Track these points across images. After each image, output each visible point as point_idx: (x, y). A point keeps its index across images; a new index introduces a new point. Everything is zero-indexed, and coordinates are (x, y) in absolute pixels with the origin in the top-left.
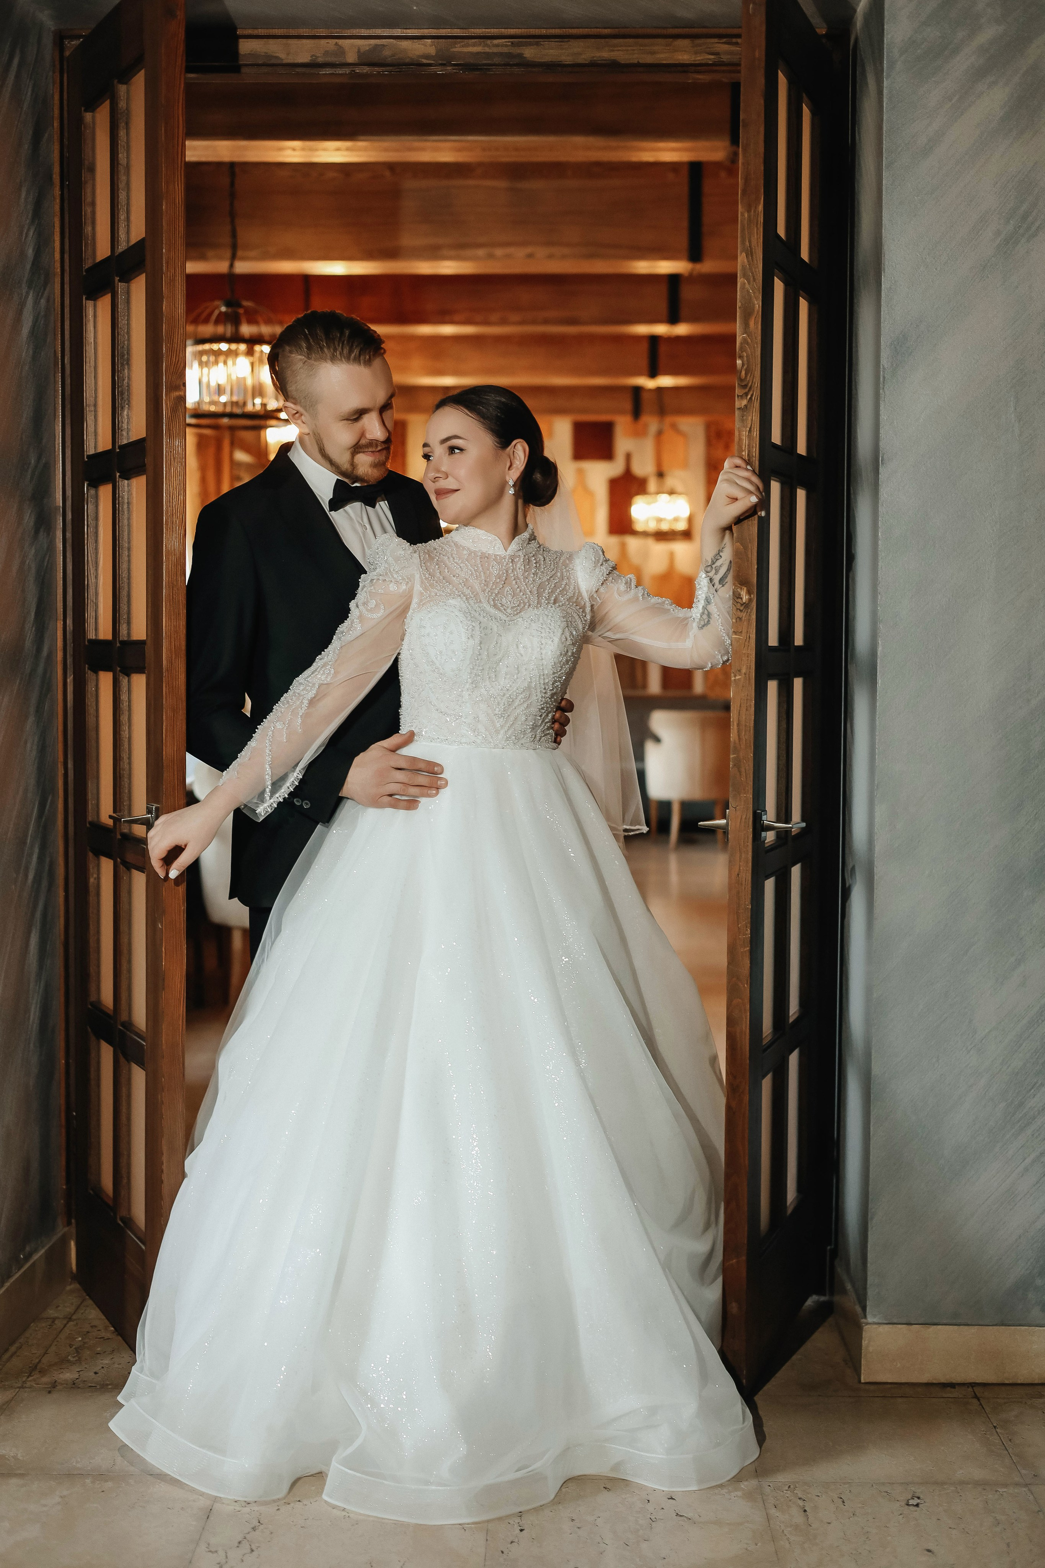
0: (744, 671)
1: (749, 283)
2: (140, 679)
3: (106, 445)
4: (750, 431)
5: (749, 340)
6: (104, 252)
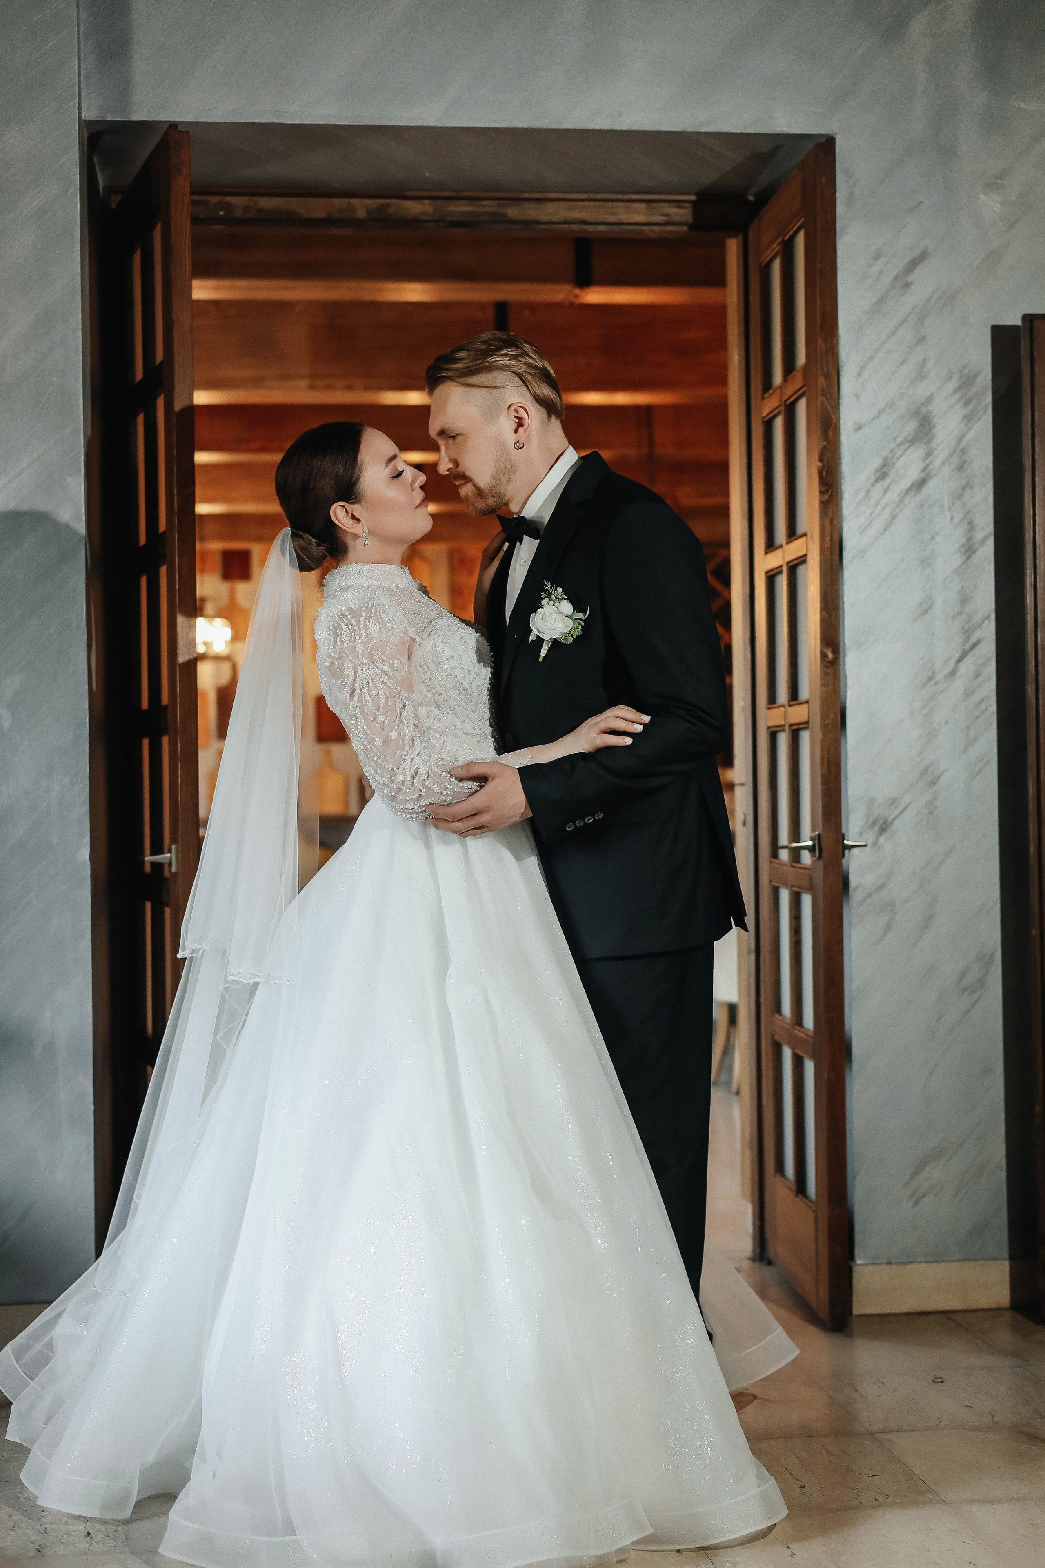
0: (831, 716)
1: (827, 399)
2: (165, 740)
3: (143, 540)
4: (832, 521)
5: (828, 447)
6: (139, 375)
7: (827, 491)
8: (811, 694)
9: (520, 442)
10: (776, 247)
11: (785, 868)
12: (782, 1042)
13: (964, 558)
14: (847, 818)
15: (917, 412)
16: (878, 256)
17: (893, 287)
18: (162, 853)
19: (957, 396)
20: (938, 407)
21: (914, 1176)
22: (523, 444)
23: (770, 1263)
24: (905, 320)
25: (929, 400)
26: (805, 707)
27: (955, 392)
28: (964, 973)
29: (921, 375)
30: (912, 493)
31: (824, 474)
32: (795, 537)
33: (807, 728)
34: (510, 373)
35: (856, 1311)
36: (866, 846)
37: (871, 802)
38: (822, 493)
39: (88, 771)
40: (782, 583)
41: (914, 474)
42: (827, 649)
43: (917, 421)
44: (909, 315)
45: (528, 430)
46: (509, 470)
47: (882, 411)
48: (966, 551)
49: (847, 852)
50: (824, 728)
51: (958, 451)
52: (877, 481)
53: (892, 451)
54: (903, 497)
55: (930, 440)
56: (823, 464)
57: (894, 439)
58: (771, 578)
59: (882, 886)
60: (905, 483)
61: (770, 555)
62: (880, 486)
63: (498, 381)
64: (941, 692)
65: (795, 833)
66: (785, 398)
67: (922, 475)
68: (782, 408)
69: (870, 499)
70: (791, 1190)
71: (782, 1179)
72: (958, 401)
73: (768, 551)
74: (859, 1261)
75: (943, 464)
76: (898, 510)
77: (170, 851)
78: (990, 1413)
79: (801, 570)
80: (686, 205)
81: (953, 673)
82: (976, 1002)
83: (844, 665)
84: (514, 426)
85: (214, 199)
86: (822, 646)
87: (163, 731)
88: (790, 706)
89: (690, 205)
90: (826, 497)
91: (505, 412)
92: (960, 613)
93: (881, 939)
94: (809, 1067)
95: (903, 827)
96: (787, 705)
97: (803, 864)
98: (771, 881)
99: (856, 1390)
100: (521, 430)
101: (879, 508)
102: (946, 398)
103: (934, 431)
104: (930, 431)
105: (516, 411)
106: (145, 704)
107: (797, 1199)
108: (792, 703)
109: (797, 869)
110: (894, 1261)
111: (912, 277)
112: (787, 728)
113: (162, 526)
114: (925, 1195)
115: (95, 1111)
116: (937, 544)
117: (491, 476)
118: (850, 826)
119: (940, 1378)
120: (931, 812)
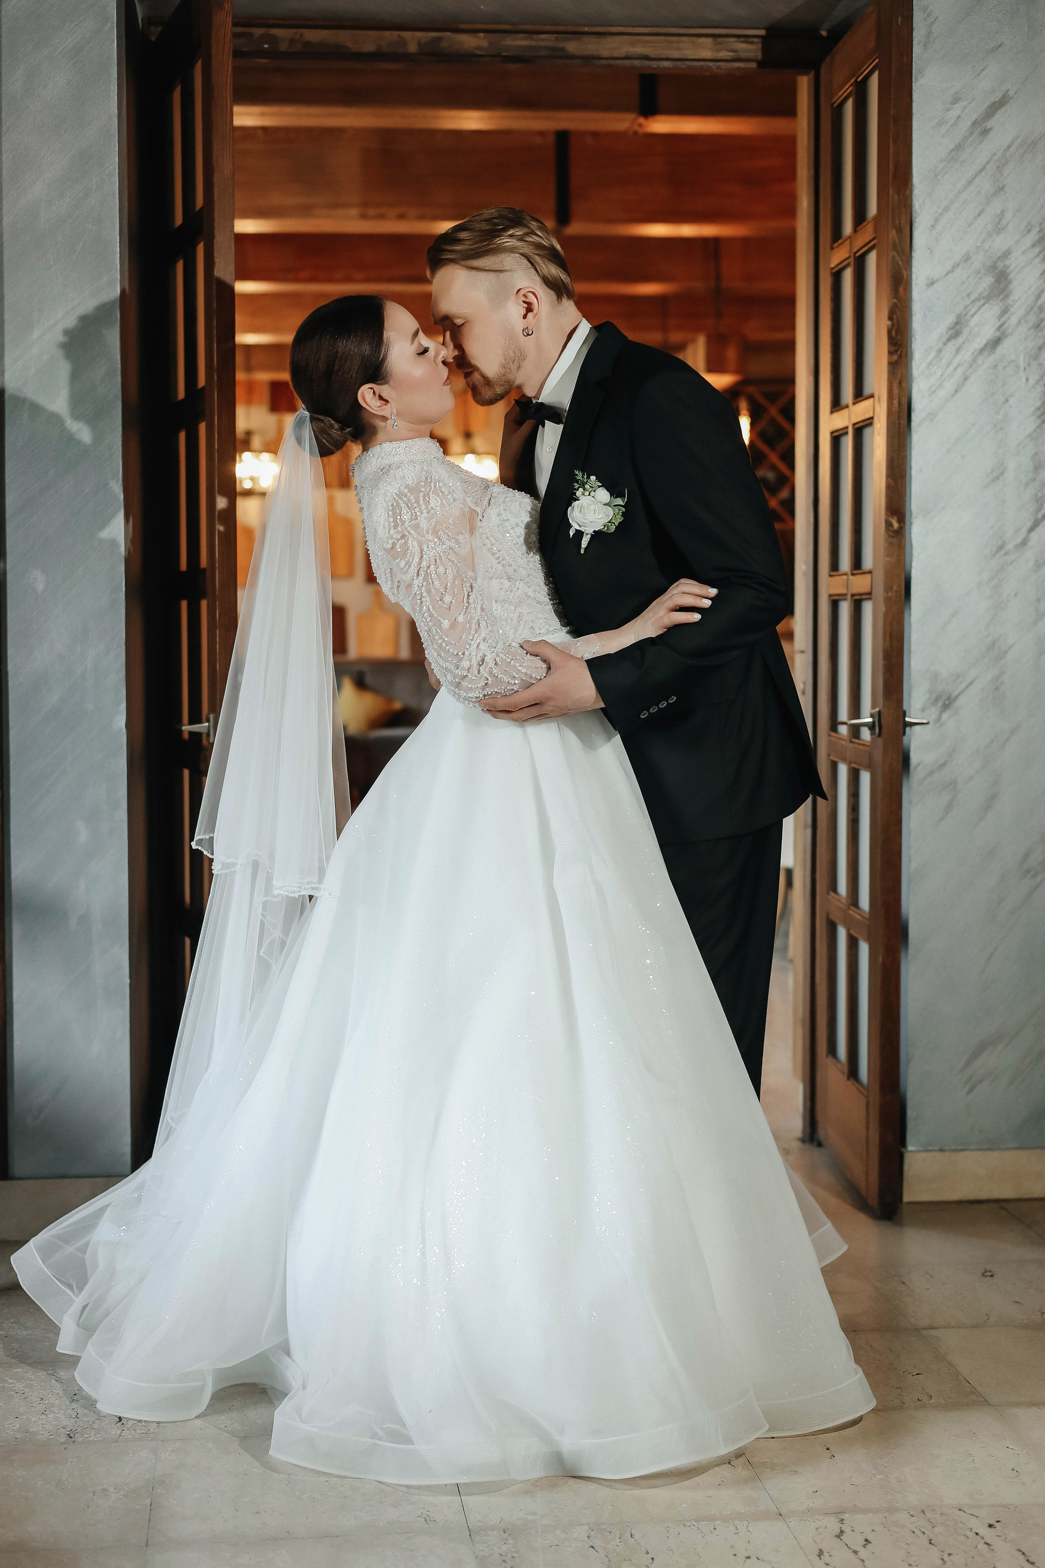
0: (895, 588)
1: (898, 255)
2: (204, 604)
3: (181, 394)
4: (900, 383)
5: (899, 305)
6: (179, 220)
7: (896, 351)
8: (874, 564)
9: (529, 328)
10: (848, 88)
11: (844, 743)
12: (837, 921)
13: (1039, 421)
14: (909, 693)
15: (994, 267)
16: (956, 100)
17: (972, 133)
18: (200, 722)
19: (1037, 250)
20: (1015, 261)
21: (969, 1063)
22: (533, 332)
23: (820, 1145)
24: (983, 170)
25: (1006, 254)
26: (868, 576)
27: (1033, 246)
28: (1027, 855)
29: (998, 228)
30: (986, 353)
31: (894, 333)
32: (862, 398)
33: (870, 599)
34: (518, 255)
35: (907, 1198)
36: (928, 723)
37: (935, 677)
38: (890, 353)
39: (124, 636)
40: (848, 445)
41: (988, 332)
42: (892, 518)
43: (993, 277)
44: (988, 163)
45: (537, 316)
46: (518, 357)
47: (956, 266)
48: (1042, 415)
49: (908, 729)
50: (887, 600)
51: (1036, 307)
52: (949, 340)
53: (966, 307)
54: (977, 357)
55: (1007, 297)
56: (892, 322)
57: (969, 295)
58: (836, 439)
59: (945, 764)
60: (979, 343)
61: (836, 415)
62: (952, 346)
63: (505, 264)
64: (1011, 563)
65: (855, 710)
66: (855, 250)
67: (998, 334)
68: (852, 260)
69: (941, 359)
70: (843, 1072)
71: (834, 1061)
72: (1038, 255)
73: (833, 411)
74: (910, 1148)
75: (1019, 322)
76: (971, 370)
77: (208, 721)
78: (1039, 1311)
79: (867, 432)
80: (755, 40)
81: (1024, 543)
82: (1038, 886)
83: (910, 533)
84: (523, 311)
85: (258, 32)
86: (886, 514)
87: (203, 595)
88: (853, 574)
89: (760, 40)
90: (895, 358)
91: (513, 298)
92: (1034, 480)
93: (942, 818)
94: (864, 949)
95: (967, 703)
96: (849, 573)
97: (862, 740)
98: (829, 755)
99: (904, 1283)
100: (530, 315)
101: (951, 368)
102: (1023, 253)
103: (1011, 287)
104: (1006, 287)
105: (525, 296)
106: (183, 566)
107: (849, 1083)
108: (855, 572)
109: (856, 746)
110: (946, 1148)
111: (990, 124)
112: (849, 597)
113: (202, 382)
114: (981, 1081)
115: (131, 985)
116: (1010, 406)
117: (500, 364)
118: (912, 702)
119: (990, 1271)
120: (997, 688)
